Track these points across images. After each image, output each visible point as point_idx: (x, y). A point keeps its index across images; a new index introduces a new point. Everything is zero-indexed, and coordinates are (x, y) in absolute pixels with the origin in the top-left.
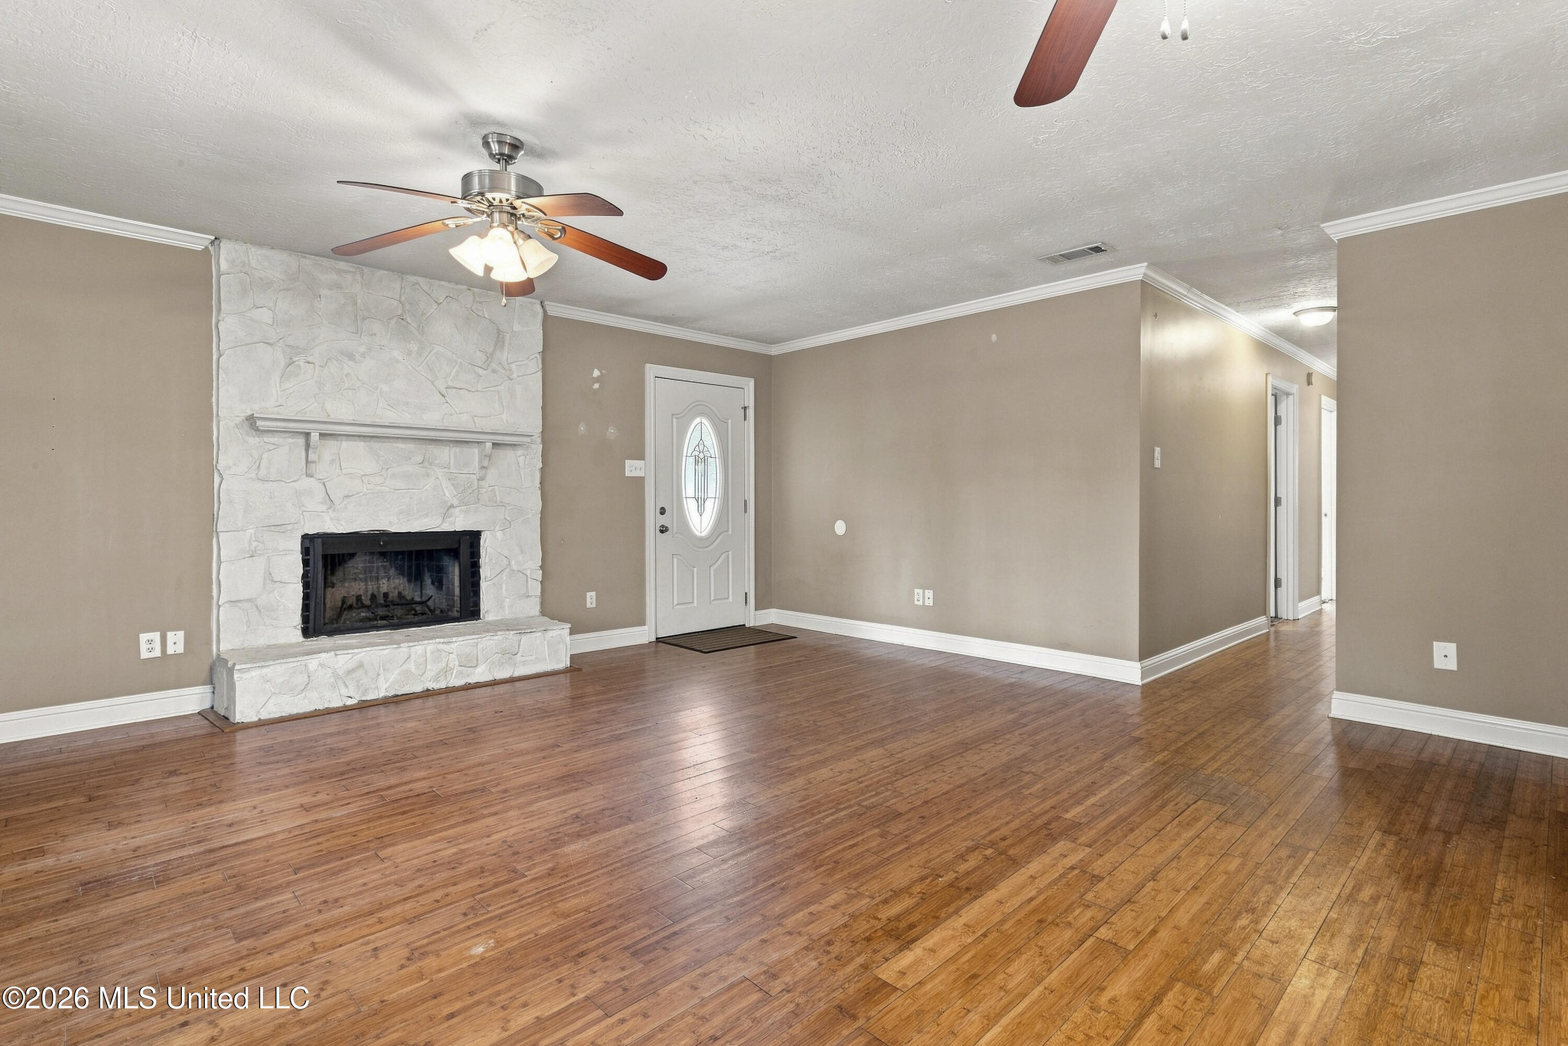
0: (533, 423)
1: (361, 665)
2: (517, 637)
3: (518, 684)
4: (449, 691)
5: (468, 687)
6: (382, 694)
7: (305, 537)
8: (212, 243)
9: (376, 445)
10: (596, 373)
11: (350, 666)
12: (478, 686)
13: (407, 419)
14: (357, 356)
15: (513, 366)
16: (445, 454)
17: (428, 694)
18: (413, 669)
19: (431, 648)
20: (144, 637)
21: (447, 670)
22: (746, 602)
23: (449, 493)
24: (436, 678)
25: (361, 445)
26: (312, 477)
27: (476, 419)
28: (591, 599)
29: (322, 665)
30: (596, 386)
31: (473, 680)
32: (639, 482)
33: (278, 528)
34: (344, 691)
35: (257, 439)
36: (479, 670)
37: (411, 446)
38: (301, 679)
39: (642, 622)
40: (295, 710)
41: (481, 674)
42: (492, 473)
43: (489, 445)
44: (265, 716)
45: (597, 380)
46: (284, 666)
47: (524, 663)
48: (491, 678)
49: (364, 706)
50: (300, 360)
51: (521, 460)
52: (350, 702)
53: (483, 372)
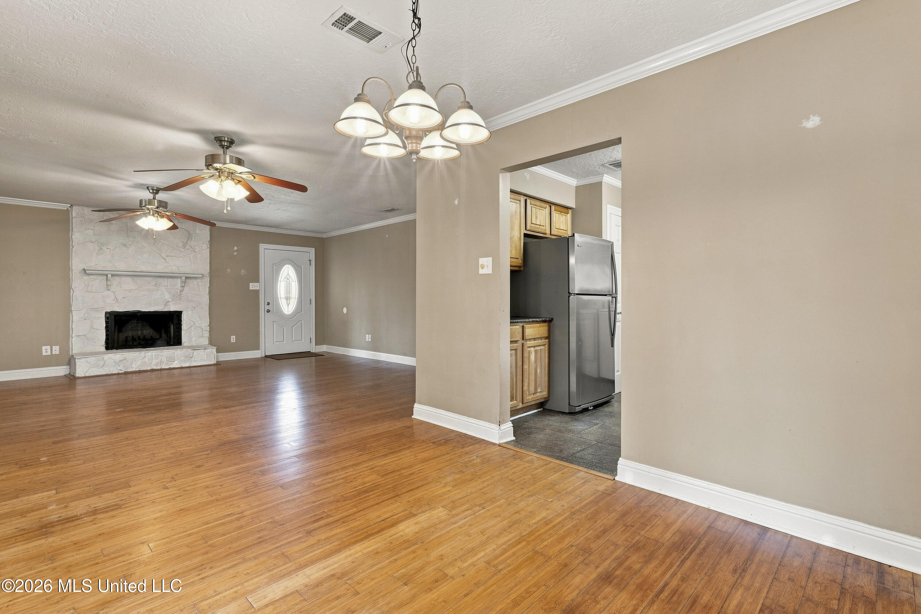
0: (205, 269)
1: (125, 359)
2: (193, 351)
3: (192, 369)
4: (161, 370)
5: (170, 369)
6: (134, 369)
7: (106, 313)
8: (70, 207)
9: (135, 278)
10: (236, 248)
11: (121, 359)
12: (174, 369)
13: (149, 269)
14: (128, 245)
15: (196, 247)
16: (165, 282)
17: (152, 370)
18: (147, 361)
19: (154, 354)
20: (44, 348)
21: (161, 362)
22: (311, 342)
23: (167, 296)
24: (156, 365)
25: (129, 279)
26: (109, 290)
27: (179, 268)
28: (233, 339)
29: (110, 358)
30: (235, 253)
31: (172, 366)
32: (257, 292)
33: (96, 310)
34: (119, 368)
35: (87, 277)
36: (176, 362)
37: (151, 279)
38: (102, 363)
39: (257, 348)
40: (99, 374)
41: (176, 365)
42: (186, 289)
43: (184, 278)
44: (87, 375)
45: (236, 251)
46: (95, 358)
47: (195, 361)
48: (180, 366)
49: (126, 373)
50: (104, 248)
51: (200, 283)
52: (121, 372)
53: (182, 250)
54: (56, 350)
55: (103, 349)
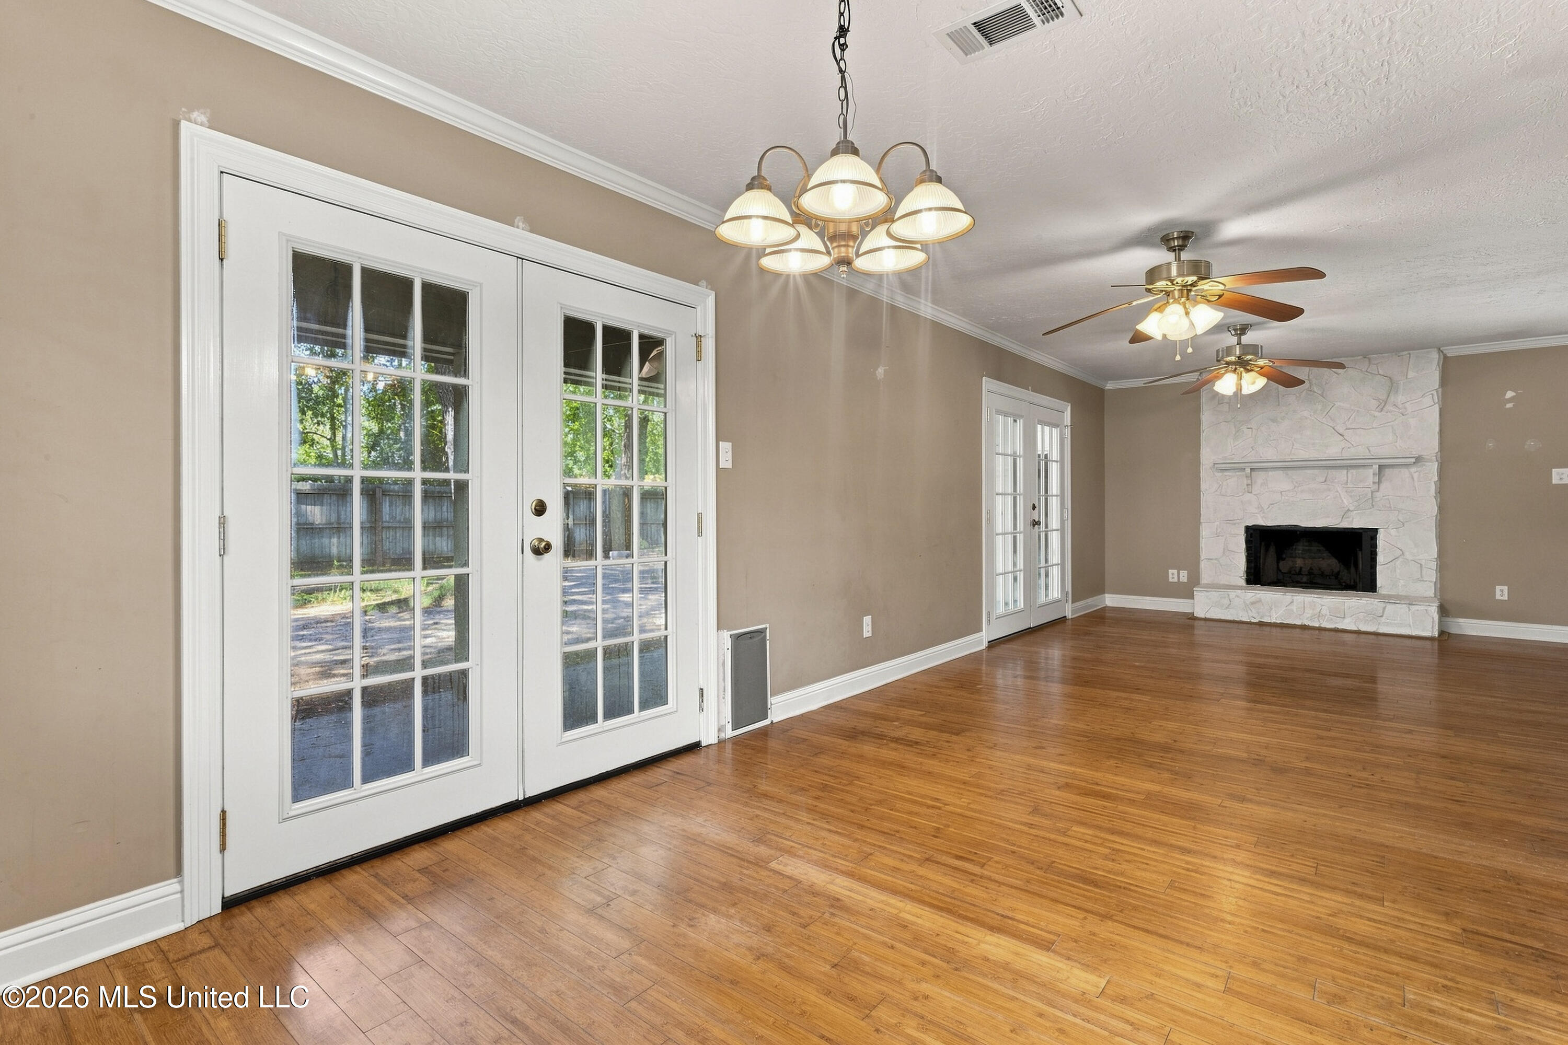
0: (1430, 444)
1: (1260, 601)
2: (1383, 605)
3: (1381, 638)
4: (1320, 629)
5: (1336, 630)
6: (1273, 620)
7: (1248, 528)
8: (1200, 375)
9: (1290, 472)
10: (1509, 395)
11: (1253, 599)
13: (1313, 455)
14: (1279, 419)
15: (1407, 405)
16: (1342, 475)
17: (1304, 627)
18: (1295, 610)
19: (1306, 599)
20: (1170, 571)
21: (1320, 615)
23: (1347, 501)
24: (1311, 619)
25: (1280, 474)
26: (1251, 493)
27: (1371, 449)
28: (1501, 593)
29: (1237, 596)
30: (1512, 405)
31: (1341, 626)
33: (1232, 522)
34: (1251, 614)
35: (1220, 474)
36: (1347, 620)
37: (1316, 471)
38: (1226, 602)
40: (1223, 618)
41: (1347, 624)
42: (1385, 486)
43: (1376, 467)
44: (1208, 616)
45: (1511, 400)
46: (1218, 593)
47: (1388, 624)
48: (1356, 629)
49: (1261, 624)
50: (1244, 428)
51: (1416, 476)
52: (1254, 621)
53: (1377, 414)
54: (1184, 576)
55: (1242, 582)
